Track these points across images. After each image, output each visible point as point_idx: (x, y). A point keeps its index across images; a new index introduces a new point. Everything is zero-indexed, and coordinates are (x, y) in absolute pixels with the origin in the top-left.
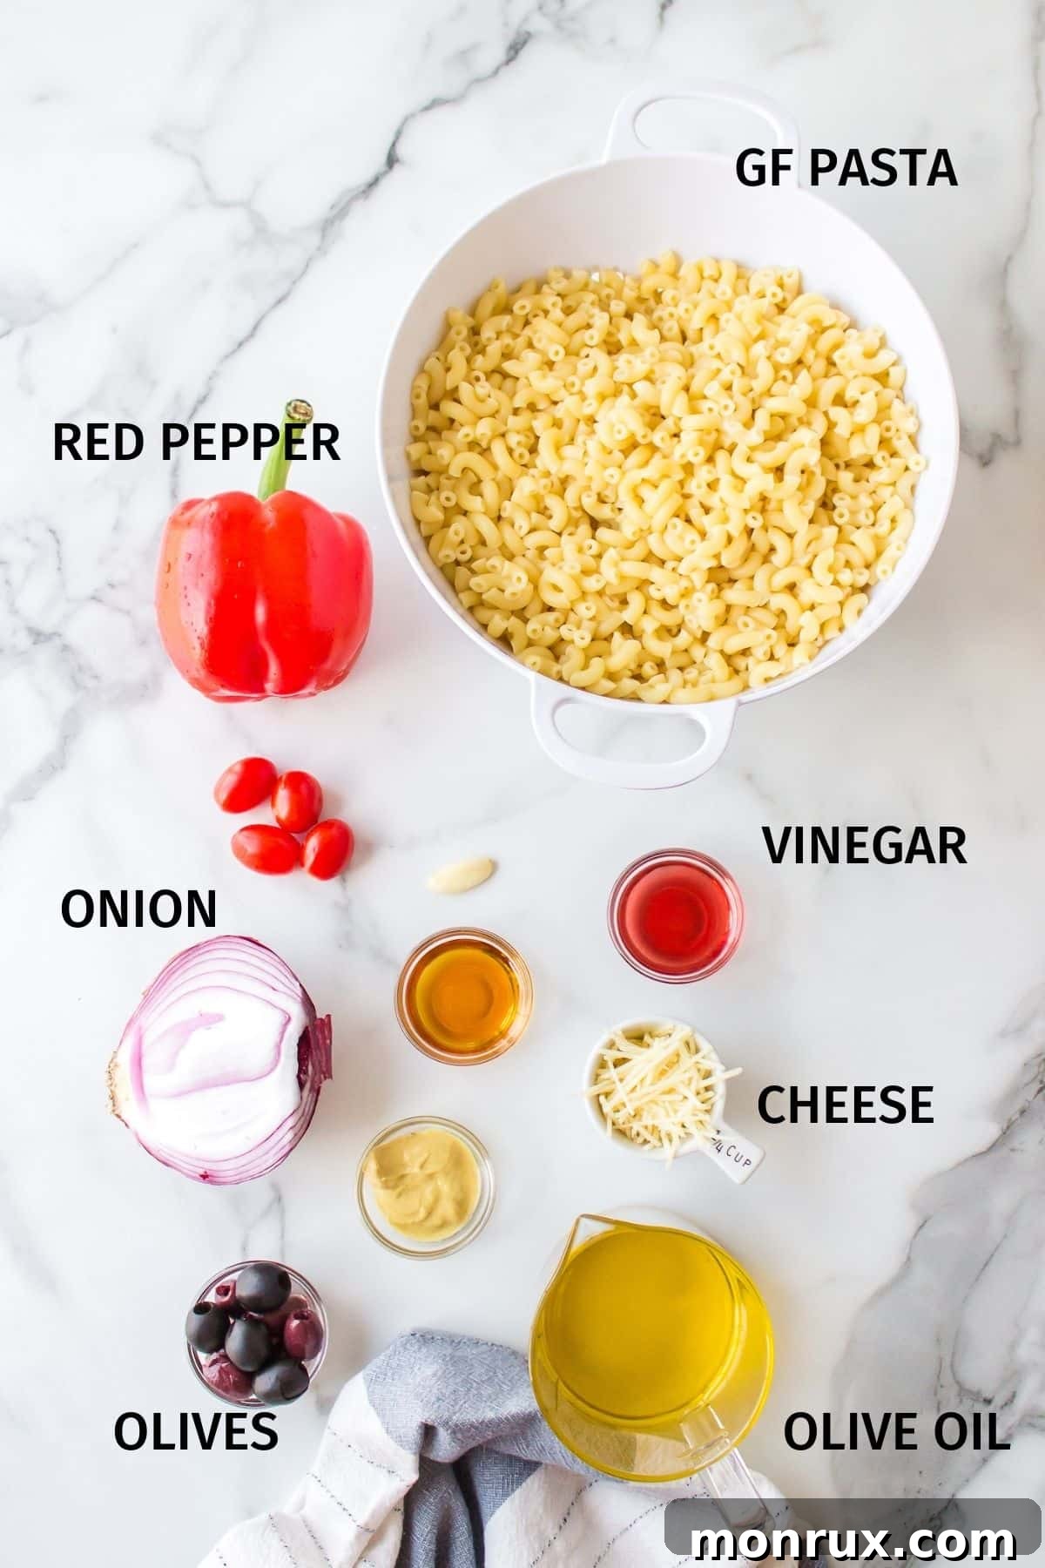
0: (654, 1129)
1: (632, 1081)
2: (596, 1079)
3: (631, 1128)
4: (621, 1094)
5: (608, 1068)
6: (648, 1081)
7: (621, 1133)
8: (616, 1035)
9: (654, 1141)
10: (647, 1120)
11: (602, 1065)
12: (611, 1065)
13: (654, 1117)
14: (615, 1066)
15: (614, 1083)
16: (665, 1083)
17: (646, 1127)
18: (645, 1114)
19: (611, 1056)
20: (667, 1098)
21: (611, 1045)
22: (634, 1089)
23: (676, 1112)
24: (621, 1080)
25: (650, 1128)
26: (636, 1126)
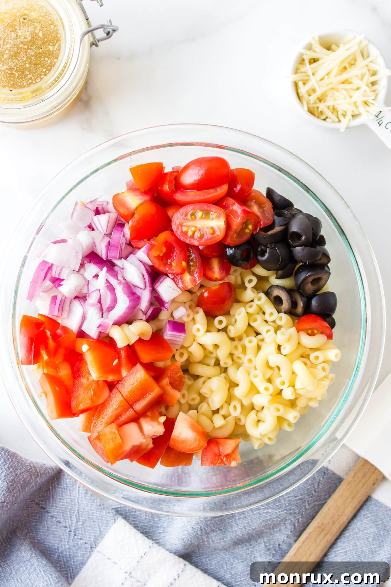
0: (334, 110)
1: (321, 73)
2: (296, 71)
3: (318, 108)
4: (313, 82)
5: (306, 65)
6: (334, 73)
7: (311, 112)
8: (314, 39)
9: (333, 117)
10: (330, 102)
11: (302, 61)
12: (307, 62)
13: (335, 100)
14: (310, 63)
15: (309, 76)
16: (344, 76)
17: (328, 108)
18: (328, 98)
19: (308, 55)
20: (345, 86)
21: (309, 47)
22: (322, 79)
23: (351, 97)
24: (313, 74)
25: (331, 108)
26: (322, 106)
